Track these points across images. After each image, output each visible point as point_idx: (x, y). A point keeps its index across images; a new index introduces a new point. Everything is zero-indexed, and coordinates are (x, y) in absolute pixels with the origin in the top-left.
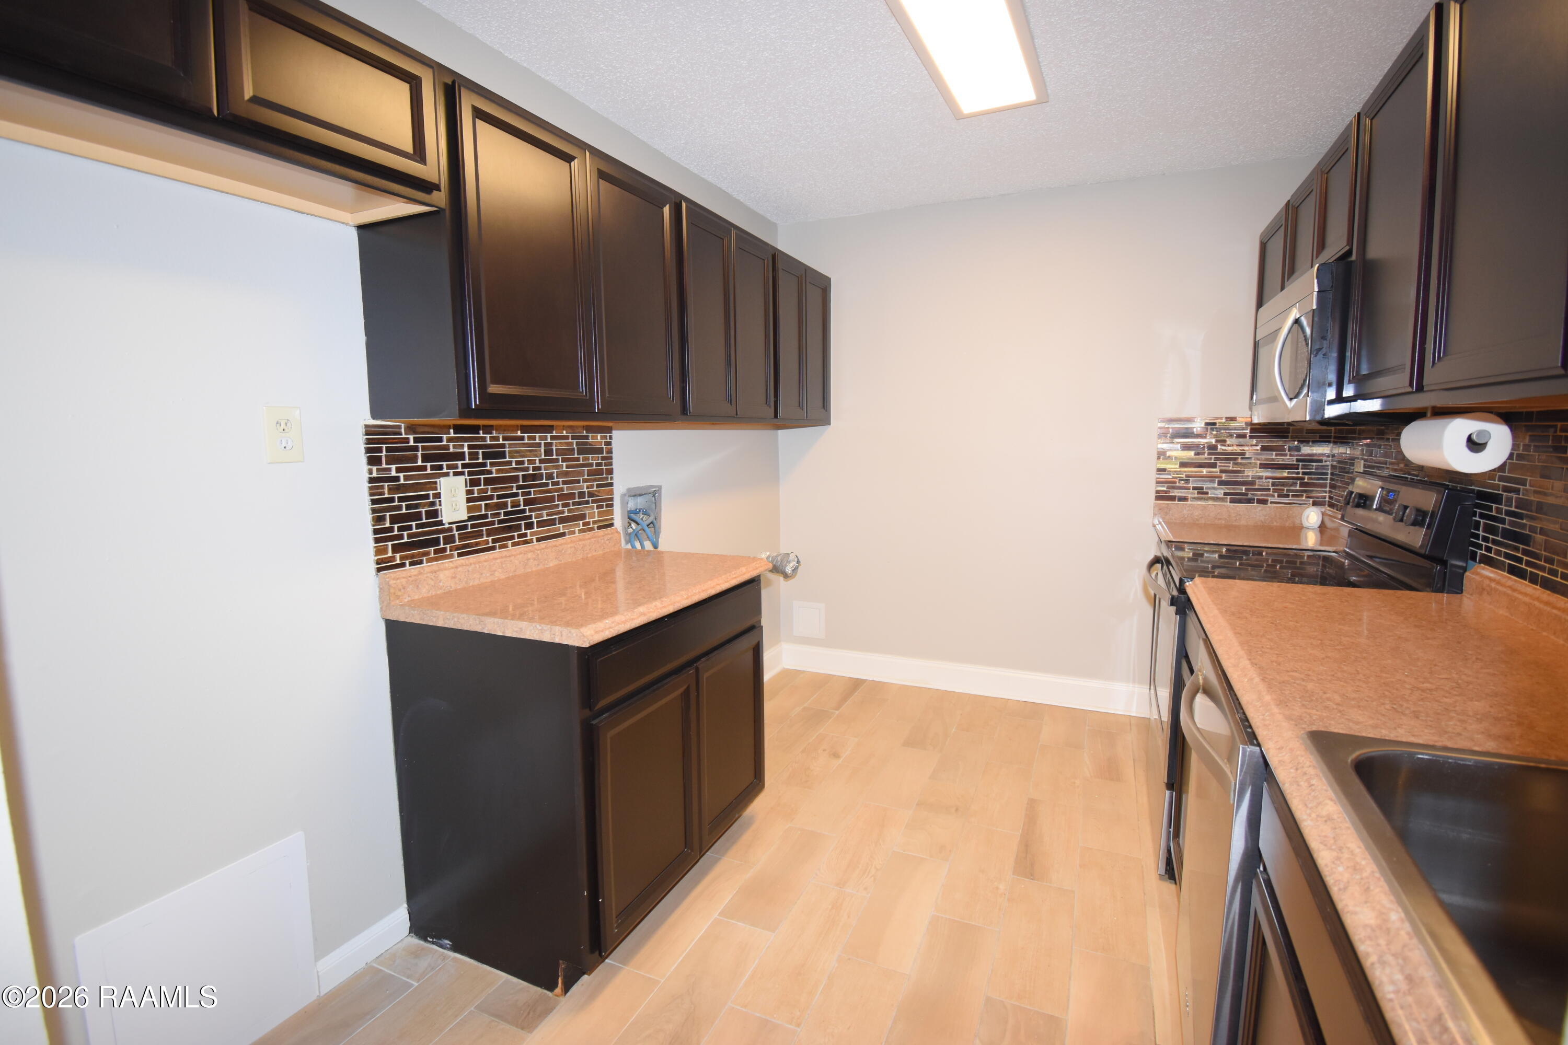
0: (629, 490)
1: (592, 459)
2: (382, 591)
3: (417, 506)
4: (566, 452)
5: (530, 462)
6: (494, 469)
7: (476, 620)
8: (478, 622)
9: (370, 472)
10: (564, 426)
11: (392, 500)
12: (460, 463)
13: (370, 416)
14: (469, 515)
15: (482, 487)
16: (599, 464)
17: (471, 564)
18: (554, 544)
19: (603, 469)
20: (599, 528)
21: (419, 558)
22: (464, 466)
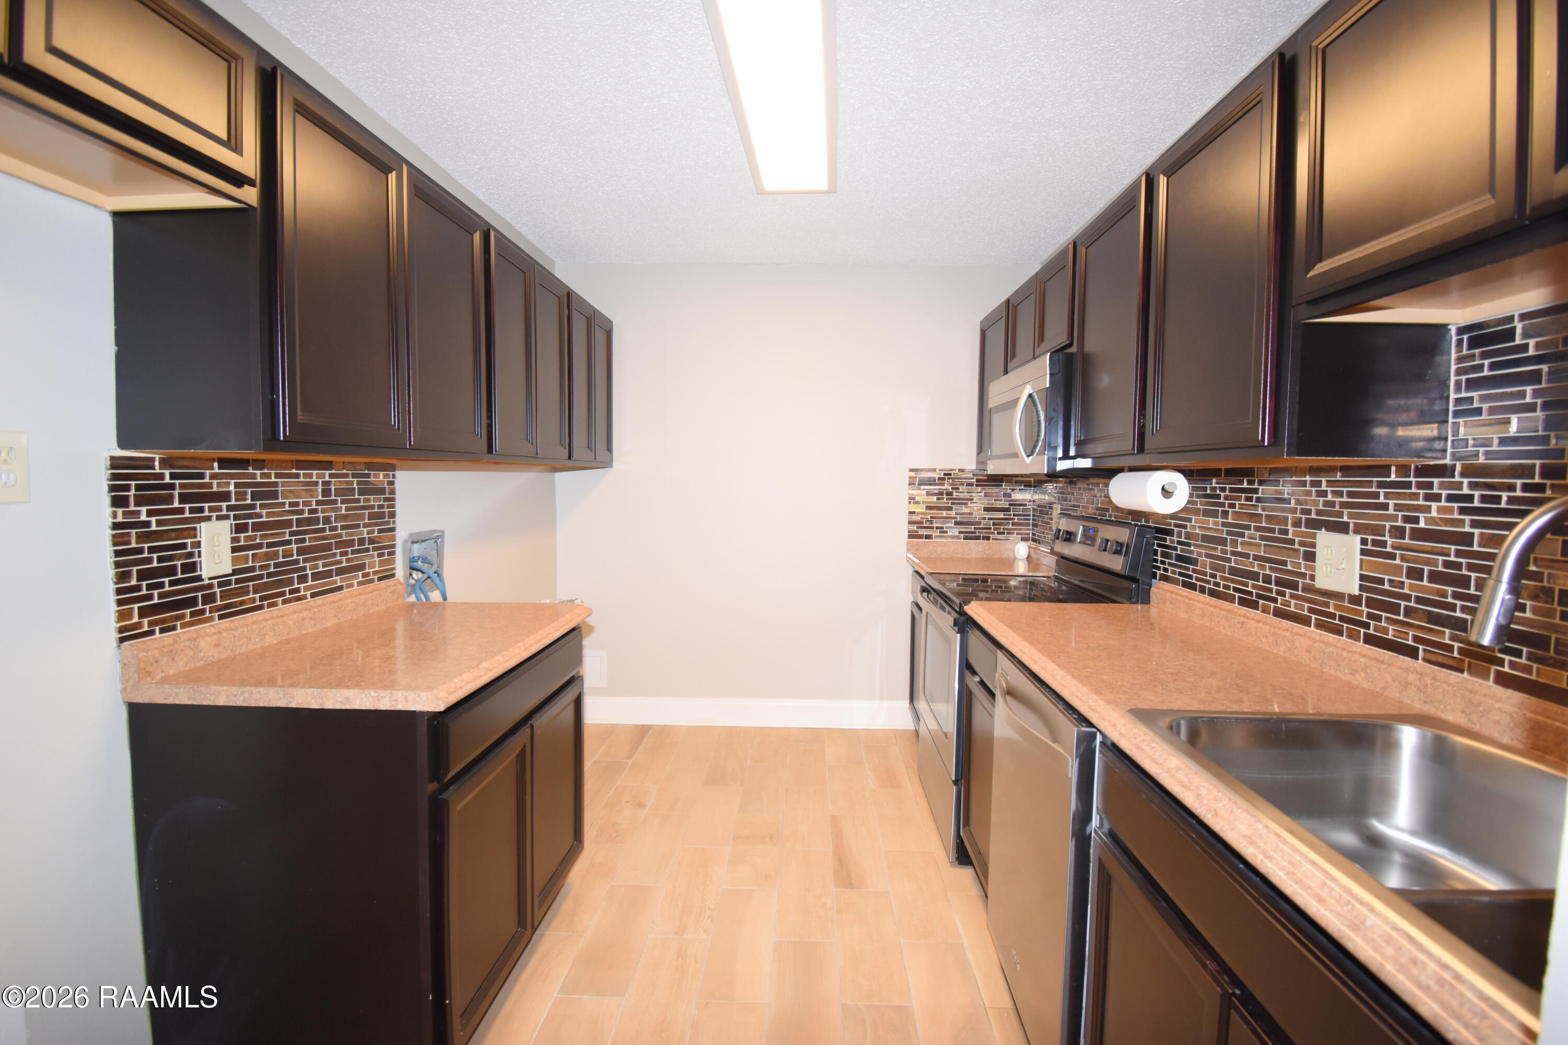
0: (411, 535)
1: (373, 500)
2: (126, 667)
3: (171, 558)
4: (345, 492)
5: (306, 504)
6: (264, 512)
7: (278, 694)
8: (281, 695)
9: (115, 515)
10: (344, 462)
11: (140, 551)
12: (224, 505)
13: (116, 445)
14: (233, 568)
15: (250, 534)
16: (381, 507)
17: (237, 628)
18: (332, 599)
19: (385, 512)
20: (380, 579)
21: (172, 622)
22: (229, 508)
